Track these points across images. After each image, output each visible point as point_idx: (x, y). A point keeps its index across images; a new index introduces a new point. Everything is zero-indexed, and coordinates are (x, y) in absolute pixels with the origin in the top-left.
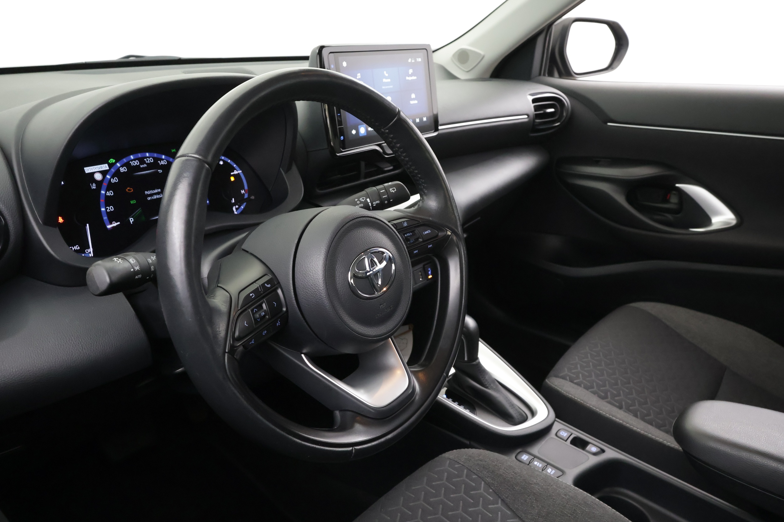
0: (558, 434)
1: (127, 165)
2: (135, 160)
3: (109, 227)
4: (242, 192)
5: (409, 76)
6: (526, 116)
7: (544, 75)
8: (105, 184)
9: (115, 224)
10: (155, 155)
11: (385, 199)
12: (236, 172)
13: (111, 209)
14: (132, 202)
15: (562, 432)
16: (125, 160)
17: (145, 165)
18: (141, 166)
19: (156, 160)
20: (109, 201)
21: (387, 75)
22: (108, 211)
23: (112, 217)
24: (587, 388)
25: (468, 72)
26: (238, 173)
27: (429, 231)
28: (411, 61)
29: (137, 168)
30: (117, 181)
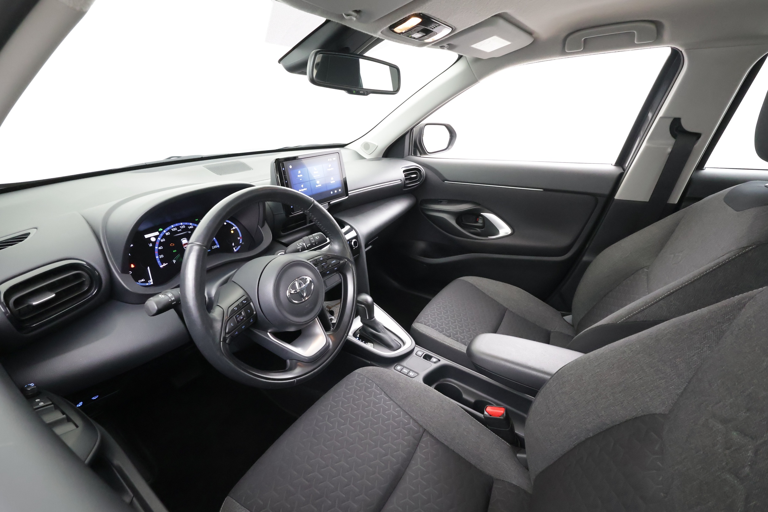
0: (417, 354)
1: (170, 231)
2: (174, 228)
3: (161, 266)
4: (238, 239)
6: (400, 181)
7: (411, 155)
8: (157, 243)
9: (165, 265)
10: (186, 224)
11: (313, 243)
12: (234, 228)
13: (162, 256)
14: (174, 251)
15: (419, 352)
16: (168, 228)
17: (181, 230)
18: (178, 231)
19: (187, 226)
20: (160, 252)
22: (160, 258)
23: (162, 261)
24: (433, 327)
25: (370, 154)
26: (236, 228)
27: (335, 261)
29: (176, 232)
30: (165, 240)
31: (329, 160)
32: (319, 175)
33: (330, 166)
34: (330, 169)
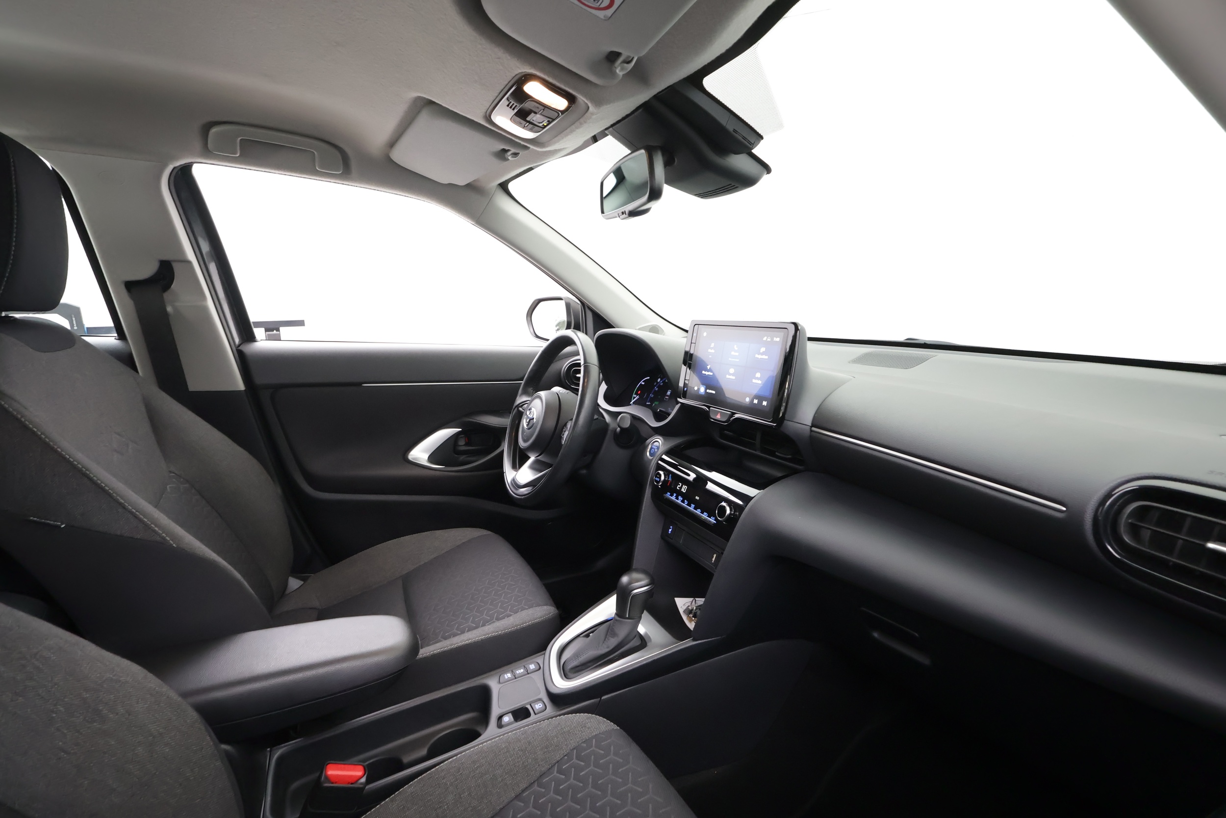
5: (759, 353)
15: (541, 706)
21: (736, 349)
28: (767, 339)
31: (765, 339)
32: (738, 360)
33: (763, 350)
34: (760, 357)
